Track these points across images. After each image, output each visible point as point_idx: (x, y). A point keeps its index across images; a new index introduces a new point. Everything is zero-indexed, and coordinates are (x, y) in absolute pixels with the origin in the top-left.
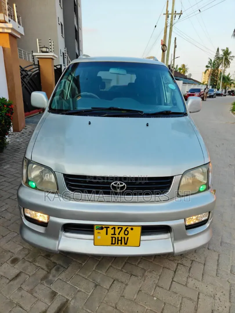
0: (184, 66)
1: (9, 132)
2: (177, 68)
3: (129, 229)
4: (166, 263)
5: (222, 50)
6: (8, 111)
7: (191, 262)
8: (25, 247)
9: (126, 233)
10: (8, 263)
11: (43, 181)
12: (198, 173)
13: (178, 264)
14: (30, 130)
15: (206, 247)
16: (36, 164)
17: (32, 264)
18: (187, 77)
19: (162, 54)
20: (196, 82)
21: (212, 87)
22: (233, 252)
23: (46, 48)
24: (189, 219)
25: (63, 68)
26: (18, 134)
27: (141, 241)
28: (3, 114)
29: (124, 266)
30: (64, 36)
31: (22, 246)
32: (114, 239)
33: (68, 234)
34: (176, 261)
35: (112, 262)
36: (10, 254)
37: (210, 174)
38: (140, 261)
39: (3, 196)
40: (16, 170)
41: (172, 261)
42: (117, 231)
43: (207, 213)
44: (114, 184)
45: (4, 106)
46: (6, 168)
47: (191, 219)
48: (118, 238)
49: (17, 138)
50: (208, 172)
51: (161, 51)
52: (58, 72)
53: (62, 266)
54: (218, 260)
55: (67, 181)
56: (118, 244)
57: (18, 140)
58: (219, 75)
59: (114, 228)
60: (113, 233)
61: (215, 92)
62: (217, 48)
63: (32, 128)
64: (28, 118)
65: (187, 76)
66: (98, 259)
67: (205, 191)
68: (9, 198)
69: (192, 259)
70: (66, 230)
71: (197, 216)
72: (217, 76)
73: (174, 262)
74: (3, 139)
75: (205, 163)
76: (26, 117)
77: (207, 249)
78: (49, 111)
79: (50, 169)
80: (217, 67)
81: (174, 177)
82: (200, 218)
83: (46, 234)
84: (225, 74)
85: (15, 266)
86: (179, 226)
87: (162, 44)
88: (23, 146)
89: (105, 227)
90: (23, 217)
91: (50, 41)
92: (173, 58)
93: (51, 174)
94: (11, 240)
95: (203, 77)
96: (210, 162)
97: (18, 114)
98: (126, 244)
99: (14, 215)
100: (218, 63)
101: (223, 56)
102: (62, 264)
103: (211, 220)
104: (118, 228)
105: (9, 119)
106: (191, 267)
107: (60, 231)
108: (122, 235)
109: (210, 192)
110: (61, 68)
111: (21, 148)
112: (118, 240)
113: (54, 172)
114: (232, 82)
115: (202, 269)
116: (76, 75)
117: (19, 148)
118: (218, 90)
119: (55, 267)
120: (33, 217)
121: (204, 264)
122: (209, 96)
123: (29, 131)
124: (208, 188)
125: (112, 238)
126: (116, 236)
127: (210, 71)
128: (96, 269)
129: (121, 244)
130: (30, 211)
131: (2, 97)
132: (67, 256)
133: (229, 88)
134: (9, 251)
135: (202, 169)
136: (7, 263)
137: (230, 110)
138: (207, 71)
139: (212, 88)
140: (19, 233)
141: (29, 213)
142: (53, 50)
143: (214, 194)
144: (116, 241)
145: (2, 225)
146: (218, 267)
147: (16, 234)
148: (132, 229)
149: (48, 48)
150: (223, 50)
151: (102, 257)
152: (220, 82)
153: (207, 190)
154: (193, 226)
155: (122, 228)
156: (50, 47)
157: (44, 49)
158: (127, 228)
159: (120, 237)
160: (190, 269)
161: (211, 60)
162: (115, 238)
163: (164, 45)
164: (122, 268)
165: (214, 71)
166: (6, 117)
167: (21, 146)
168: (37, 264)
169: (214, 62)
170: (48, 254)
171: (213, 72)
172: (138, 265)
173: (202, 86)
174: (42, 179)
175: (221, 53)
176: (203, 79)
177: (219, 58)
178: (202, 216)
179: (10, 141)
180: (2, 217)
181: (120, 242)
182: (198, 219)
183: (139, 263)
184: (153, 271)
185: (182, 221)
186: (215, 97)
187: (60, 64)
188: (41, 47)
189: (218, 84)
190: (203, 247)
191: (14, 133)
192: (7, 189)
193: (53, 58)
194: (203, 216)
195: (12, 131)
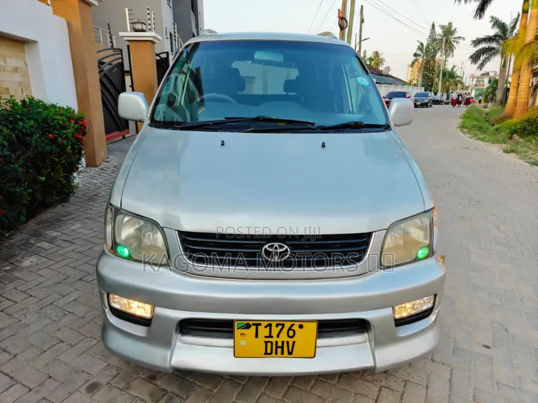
0: (377, 53)
1: (80, 166)
2: (364, 58)
3: (296, 328)
4: (360, 386)
5: (440, 26)
6: (77, 130)
7: (404, 383)
8: (110, 363)
9: (291, 333)
10: (81, 392)
11: (142, 245)
12: (414, 227)
13: (381, 387)
14: (116, 164)
15: (428, 357)
16: (130, 216)
17: (123, 392)
18: (383, 73)
19: (340, 34)
20: (397, 81)
21: (425, 88)
22: (475, 364)
23: (142, 23)
24: (399, 309)
25: (171, 57)
26: (95, 170)
27: (317, 349)
28: (68, 135)
29: (286, 392)
30: (171, 5)
31: (106, 362)
32: (269, 345)
33: (188, 339)
34: (376, 383)
35: (265, 386)
36: (85, 376)
37: (435, 229)
38: (314, 384)
39: (70, 277)
40: (92, 231)
41: (371, 382)
42: (275, 331)
43: (432, 297)
44: (269, 247)
45: (69, 121)
46: (75, 229)
47: (403, 309)
48: (277, 342)
49: (93, 177)
50: (431, 225)
51: (339, 29)
52: (162, 65)
53: (177, 395)
54: (450, 380)
55: (185, 245)
56: (276, 353)
57: (95, 181)
58: (436, 69)
59: (270, 325)
60: (268, 335)
61: (430, 98)
62: (432, 23)
63: (119, 160)
64: (112, 143)
65: (382, 71)
66: (240, 382)
67: (426, 257)
68: (80, 279)
69: (405, 378)
70: (184, 330)
71: (413, 303)
72: (433, 70)
73: (374, 384)
74: (69, 179)
75: (426, 210)
76: (107, 143)
77: (431, 361)
78: (150, 125)
79: (155, 224)
80: (432, 56)
81: (374, 234)
82: (419, 305)
83: (149, 340)
84: (446, 67)
85: (94, 397)
86: (383, 320)
87: (339, 17)
88: (103, 191)
89: (253, 324)
90: (107, 310)
91: (148, 12)
92: (358, 41)
93: (157, 233)
94: (85, 351)
95: (410, 73)
96: (433, 208)
97: (95, 135)
98: (290, 353)
99: (91, 309)
100: (434, 49)
101: (443, 37)
102: (177, 392)
103: (438, 309)
104: (277, 325)
105: (79, 143)
106: (404, 392)
107: (174, 332)
108: (284, 337)
109: (437, 261)
110: (167, 59)
111: (100, 195)
112: (277, 347)
113: (162, 228)
114: (459, 81)
115: (425, 395)
116: (195, 67)
117: (96, 195)
118: (435, 94)
119: (165, 397)
120: (124, 309)
121: (427, 387)
122: (421, 104)
123: (113, 166)
124: (431, 253)
125: (266, 342)
126: (273, 340)
127: (420, 62)
128: (237, 400)
129: (282, 353)
130: (119, 298)
131: (67, 106)
132: (186, 378)
133: (454, 90)
134: (83, 371)
135: (420, 219)
136: (79, 391)
137: (457, 126)
138: (416, 63)
139: (425, 90)
140: (99, 339)
141: (117, 302)
142: (153, 26)
143: (443, 263)
144: (273, 349)
145: (69, 326)
146: (450, 391)
147: (95, 341)
148: (301, 327)
149: (145, 24)
150: (443, 27)
151: (247, 378)
152: (439, 80)
153: (430, 257)
154: (406, 320)
155: (283, 325)
156: (149, 22)
157: (139, 26)
158: (293, 325)
159: (280, 341)
160: (402, 395)
161: (422, 44)
162: (272, 343)
163: (342, 18)
164: (283, 397)
165: (428, 62)
166: (74, 140)
167: (101, 192)
168: (132, 392)
169: (428, 47)
170: (153, 374)
171: (426, 64)
172: (311, 390)
173: (409, 88)
174: (141, 242)
175: (439, 31)
176: (409, 76)
177: (435, 40)
178: (422, 302)
179: (80, 184)
180: (70, 313)
181: (279, 350)
182: (416, 309)
183: (312, 387)
184: (338, 400)
185: (387, 312)
186: (431, 106)
187: (166, 51)
188: (134, 21)
189: (435, 83)
190: (423, 357)
191: (88, 170)
192: (77, 264)
193: (155, 40)
194: (425, 303)
195: (84, 165)
